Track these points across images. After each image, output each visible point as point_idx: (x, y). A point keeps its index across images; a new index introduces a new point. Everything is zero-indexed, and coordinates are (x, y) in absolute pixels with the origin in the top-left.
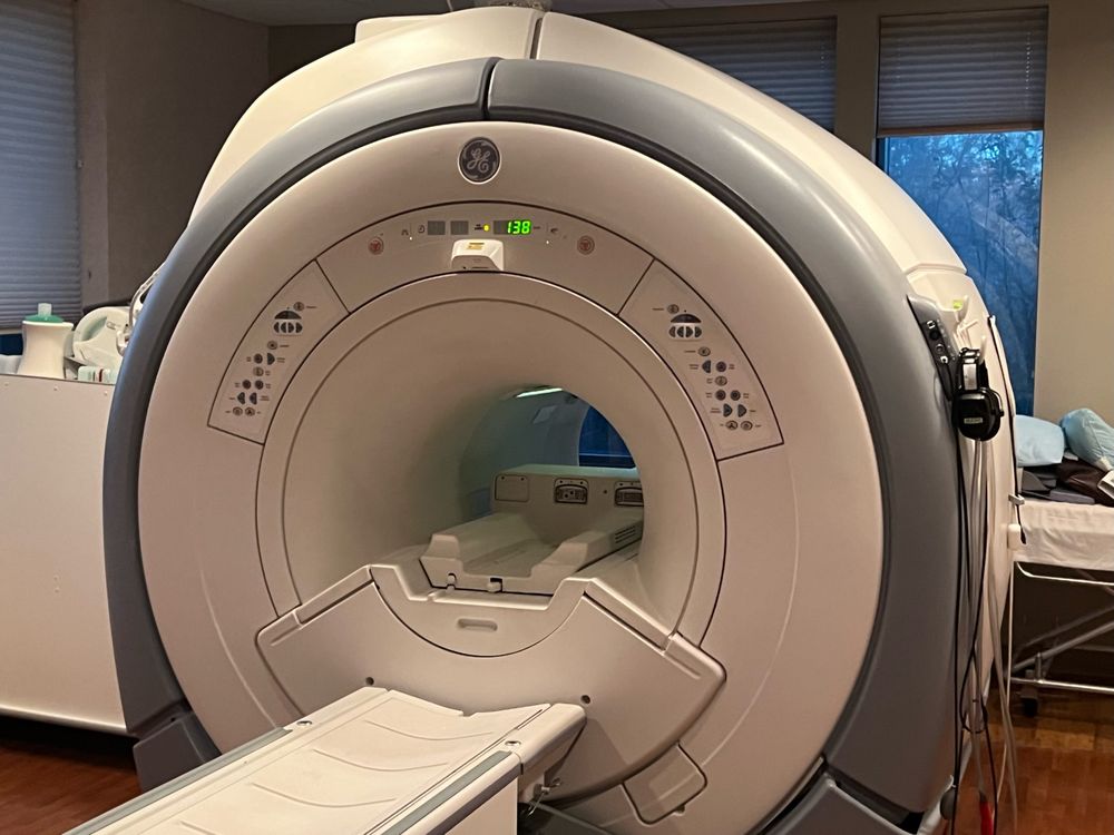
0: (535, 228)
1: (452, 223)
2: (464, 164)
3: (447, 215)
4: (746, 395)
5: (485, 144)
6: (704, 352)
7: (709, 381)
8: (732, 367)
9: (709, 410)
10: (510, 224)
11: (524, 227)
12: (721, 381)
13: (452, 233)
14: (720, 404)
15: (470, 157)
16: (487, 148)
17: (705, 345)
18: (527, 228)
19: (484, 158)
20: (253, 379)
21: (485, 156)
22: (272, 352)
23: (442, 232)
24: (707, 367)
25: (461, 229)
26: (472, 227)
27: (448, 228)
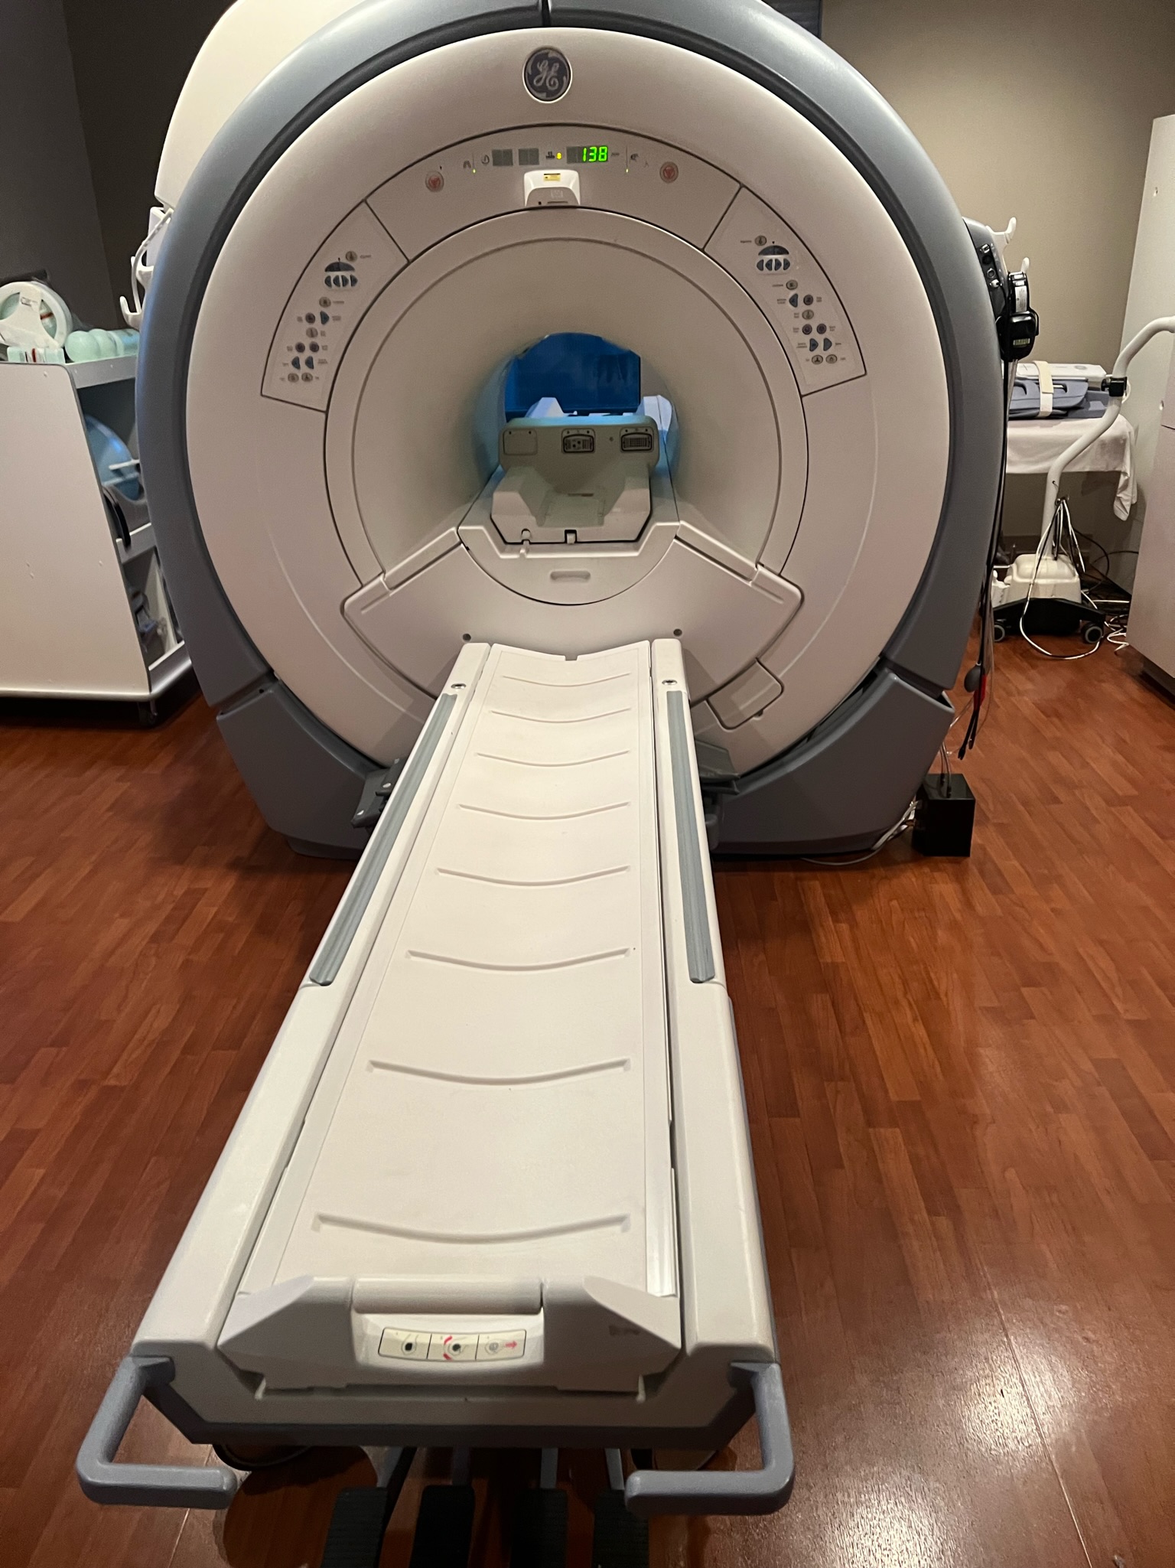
0: (613, 154)
1: (520, 151)
2: (529, 79)
3: (514, 143)
4: (832, 328)
5: (551, 55)
6: (791, 285)
7: (796, 316)
8: (819, 300)
9: (795, 345)
10: (585, 149)
11: (601, 154)
12: (808, 315)
13: (520, 164)
14: (806, 339)
15: (536, 72)
16: (556, 60)
17: (791, 278)
18: (605, 154)
19: (553, 73)
20: (307, 342)
21: (553, 69)
22: (326, 310)
23: (510, 163)
24: (794, 301)
25: (530, 159)
26: (542, 156)
27: (516, 158)
